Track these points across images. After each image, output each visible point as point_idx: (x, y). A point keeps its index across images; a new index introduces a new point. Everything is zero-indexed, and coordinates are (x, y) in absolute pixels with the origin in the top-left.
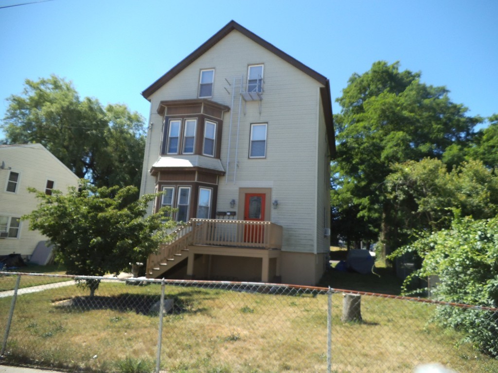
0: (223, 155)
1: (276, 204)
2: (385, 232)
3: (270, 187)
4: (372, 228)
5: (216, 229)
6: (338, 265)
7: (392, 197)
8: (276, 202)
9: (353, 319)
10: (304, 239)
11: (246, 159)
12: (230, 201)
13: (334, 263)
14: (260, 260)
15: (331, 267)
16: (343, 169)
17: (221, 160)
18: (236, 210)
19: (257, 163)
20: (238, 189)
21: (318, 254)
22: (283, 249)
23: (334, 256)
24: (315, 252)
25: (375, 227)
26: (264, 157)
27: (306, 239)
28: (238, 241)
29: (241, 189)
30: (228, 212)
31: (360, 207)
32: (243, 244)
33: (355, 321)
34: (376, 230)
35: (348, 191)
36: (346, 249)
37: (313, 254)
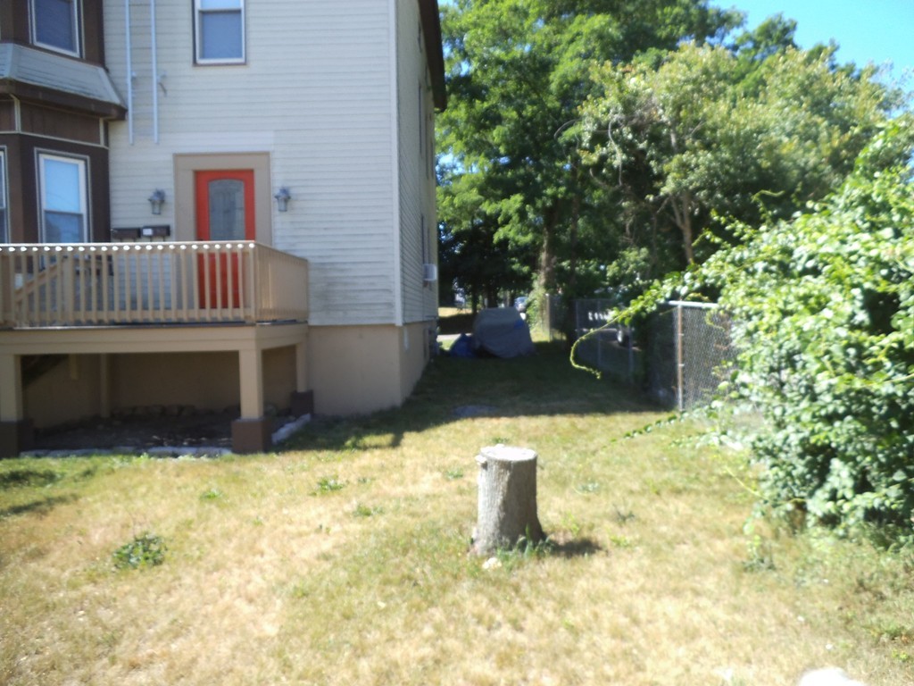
0: (111, 54)
1: (286, 197)
2: (548, 269)
3: (265, 149)
4: (516, 267)
5: (116, 278)
6: (456, 345)
7: (595, 158)
8: (285, 191)
9: (514, 540)
10: (368, 290)
11: (186, 67)
12: (150, 194)
13: (447, 341)
14: (232, 358)
15: (442, 351)
16: (461, 139)
17: (107, 71)
18: (168, 219)
19: (217, 79)
20: (170, 158)
21: (405, 324)
22: (313, 322)
23: (448, 326)
24: (399, 322)
25: (524, 263)
26: (241, 60)
27: (375, 290)
28: (180, 306)
29: (177, 156)
30: (147, 227)
31: (500, 219)
32: (196, 314)
33: (523, 546)
34: (526, 269)
35: (472, 187)
36: (469, 311)
37: (392, 326)
